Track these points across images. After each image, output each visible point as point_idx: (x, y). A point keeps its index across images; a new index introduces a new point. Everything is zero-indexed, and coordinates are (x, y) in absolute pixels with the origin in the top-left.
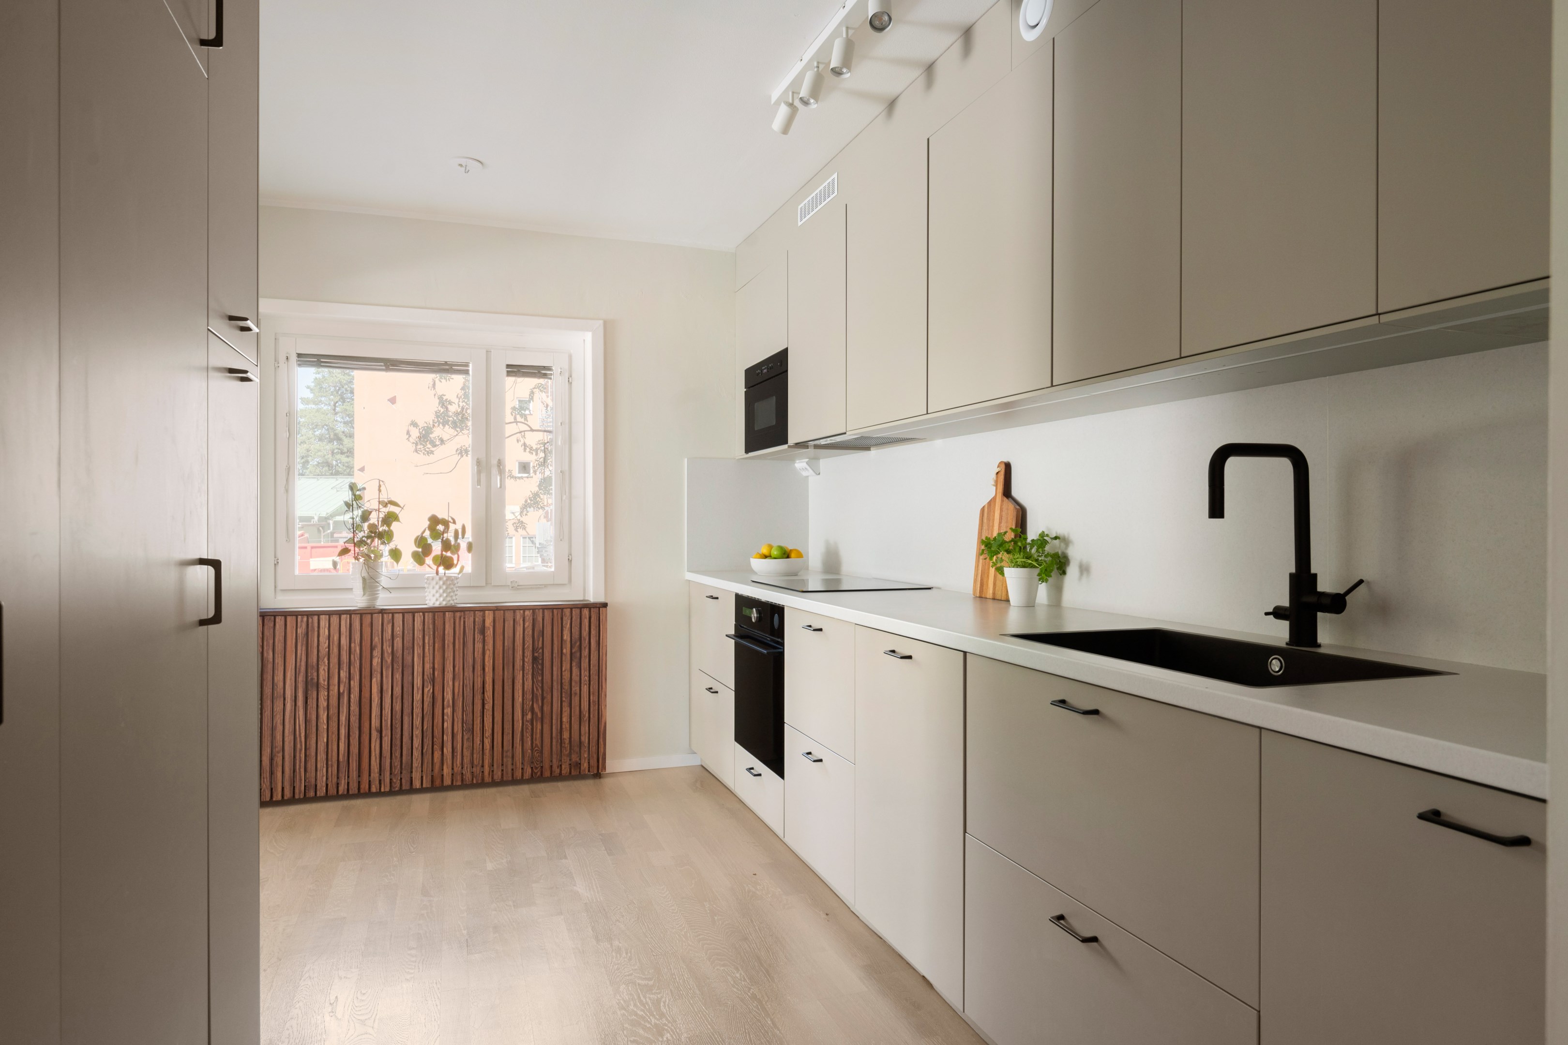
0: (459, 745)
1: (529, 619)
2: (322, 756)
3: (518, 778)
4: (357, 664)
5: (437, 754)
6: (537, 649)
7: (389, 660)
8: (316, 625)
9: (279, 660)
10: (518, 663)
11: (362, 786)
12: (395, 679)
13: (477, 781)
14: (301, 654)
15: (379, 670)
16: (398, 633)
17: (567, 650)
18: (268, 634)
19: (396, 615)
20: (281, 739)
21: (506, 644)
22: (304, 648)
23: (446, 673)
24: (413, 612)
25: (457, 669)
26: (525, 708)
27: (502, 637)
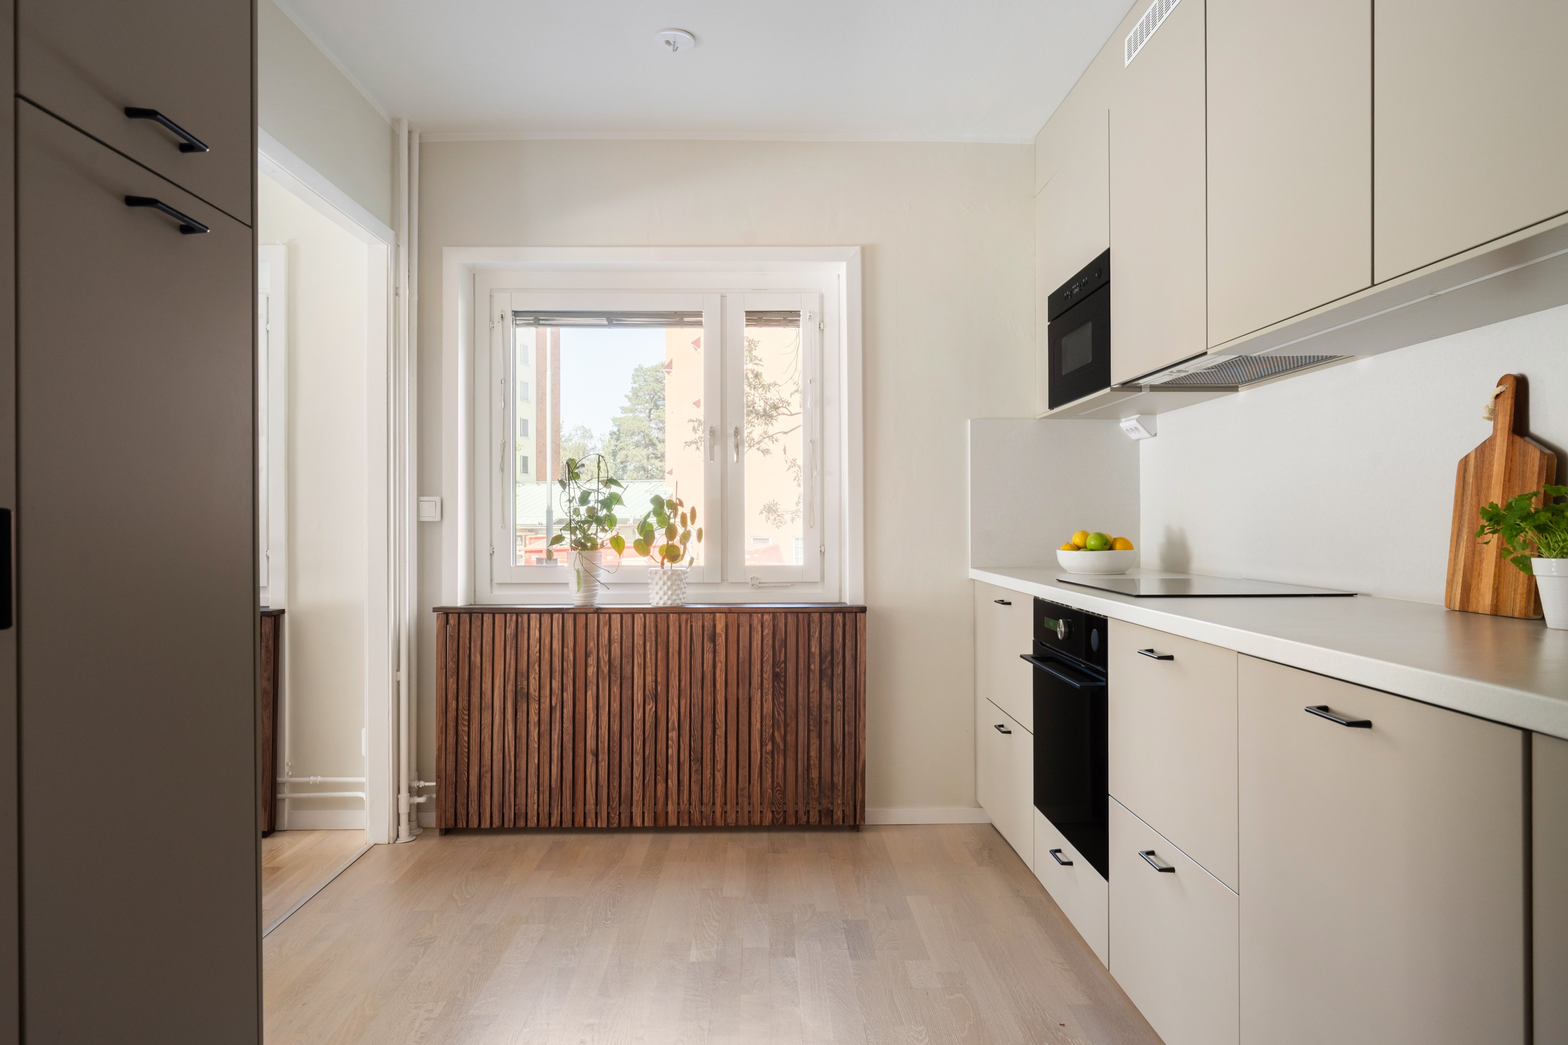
0: (686, 777)
1: (769, 625)
2: (533, 780)
3: (757, 824)
4: (570, 673)
5: (661, 787)
6: (778, 664)
7: (606, 671)
8: (526, 625)
9: (487, 666)
10: (756, 680)
11: (576, 819)
12: (612, 694)
13: (707, 824)
14: (511, 658)
15: (595, 681)
16: (616, 637)
17: (815, 666)
18: (476, 634)
19: (613, 616)
20: (490, 757)
21: (741, 655)
22: (513, 652)
23: (670, 688)
24: (633, 613)
25: (683, 683)
26: (764, 737)
27: (735, 647)
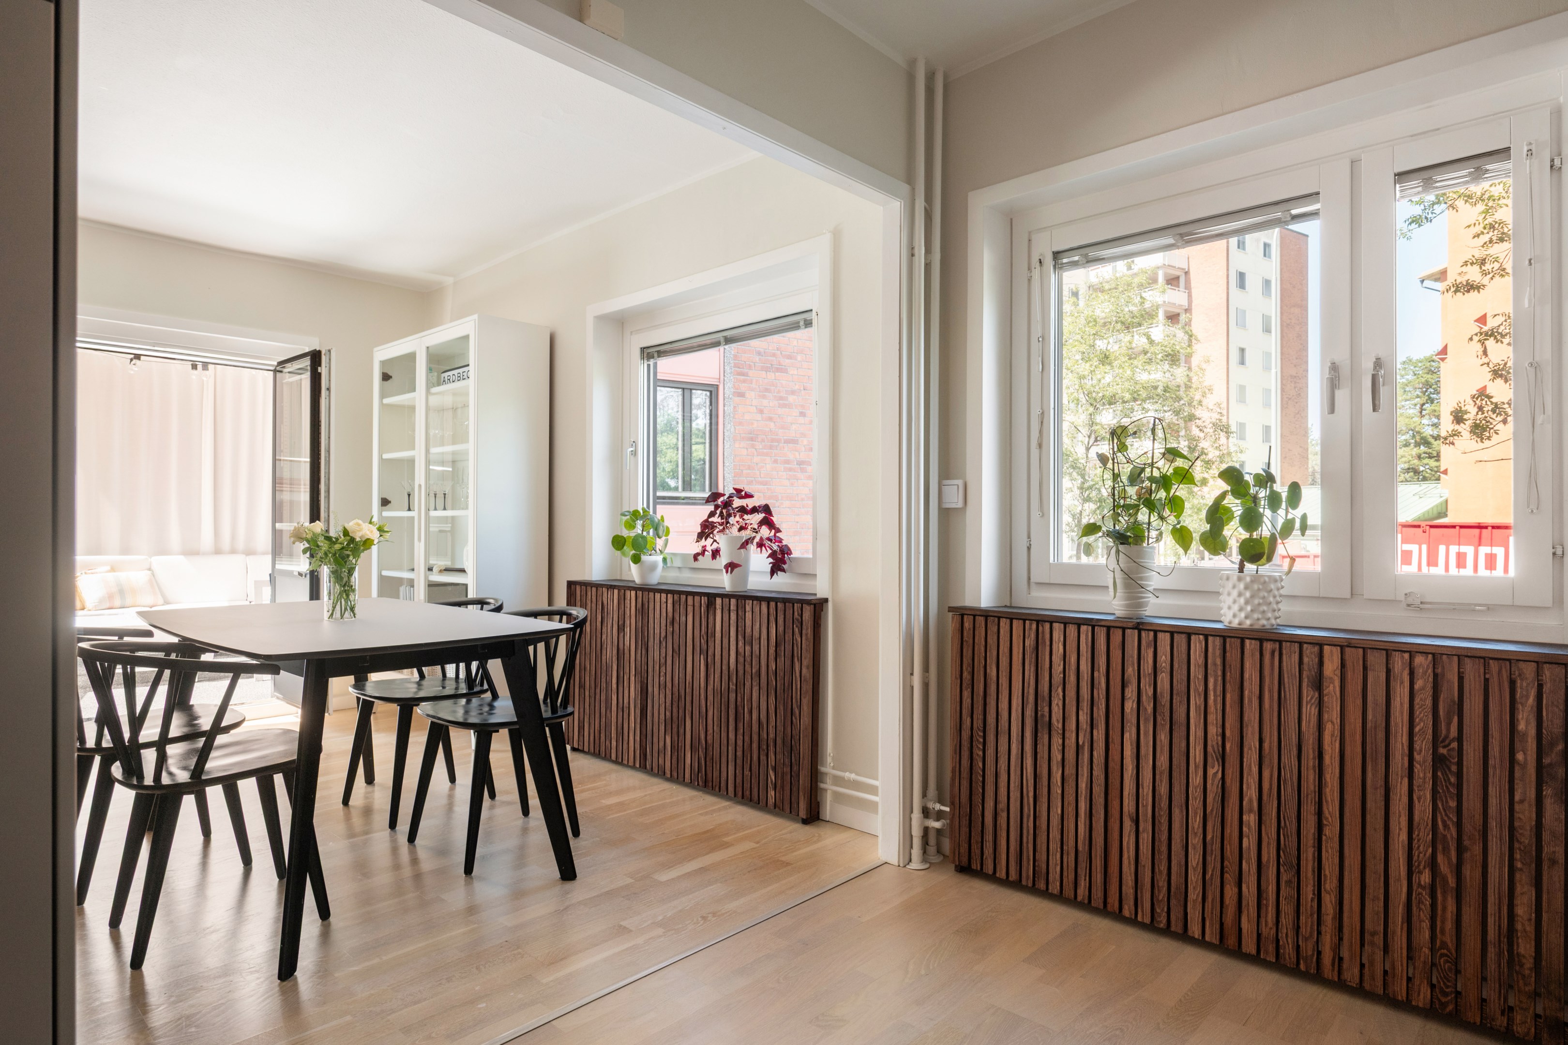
0: (1270, 887)
1: (1425, 673)
2: (1055, 834)
3: (1400, 998)
4: (1101, 705)
5: (1230, 892)
6: (1443, 741)
7: (1150, 709)
8: (1047, 636)
9: (1004, 681)
10: (1399, 760)
11: (1109, 900)
12: (1158, 742)
13: (1307, 968)
14: (1030, 676)
15: (1134, 721)
16: (1164, 664)
17: (1527, 756)
18: (992, 642)
19: (1160, 635)
20: (1006, 793)
21: (1370, 717)
22: (1033, 669)
23: (1245, 750)
24: (1188, 633)
25: (1266, 745)
26: (1415, 858)
27: (1359, 702)
